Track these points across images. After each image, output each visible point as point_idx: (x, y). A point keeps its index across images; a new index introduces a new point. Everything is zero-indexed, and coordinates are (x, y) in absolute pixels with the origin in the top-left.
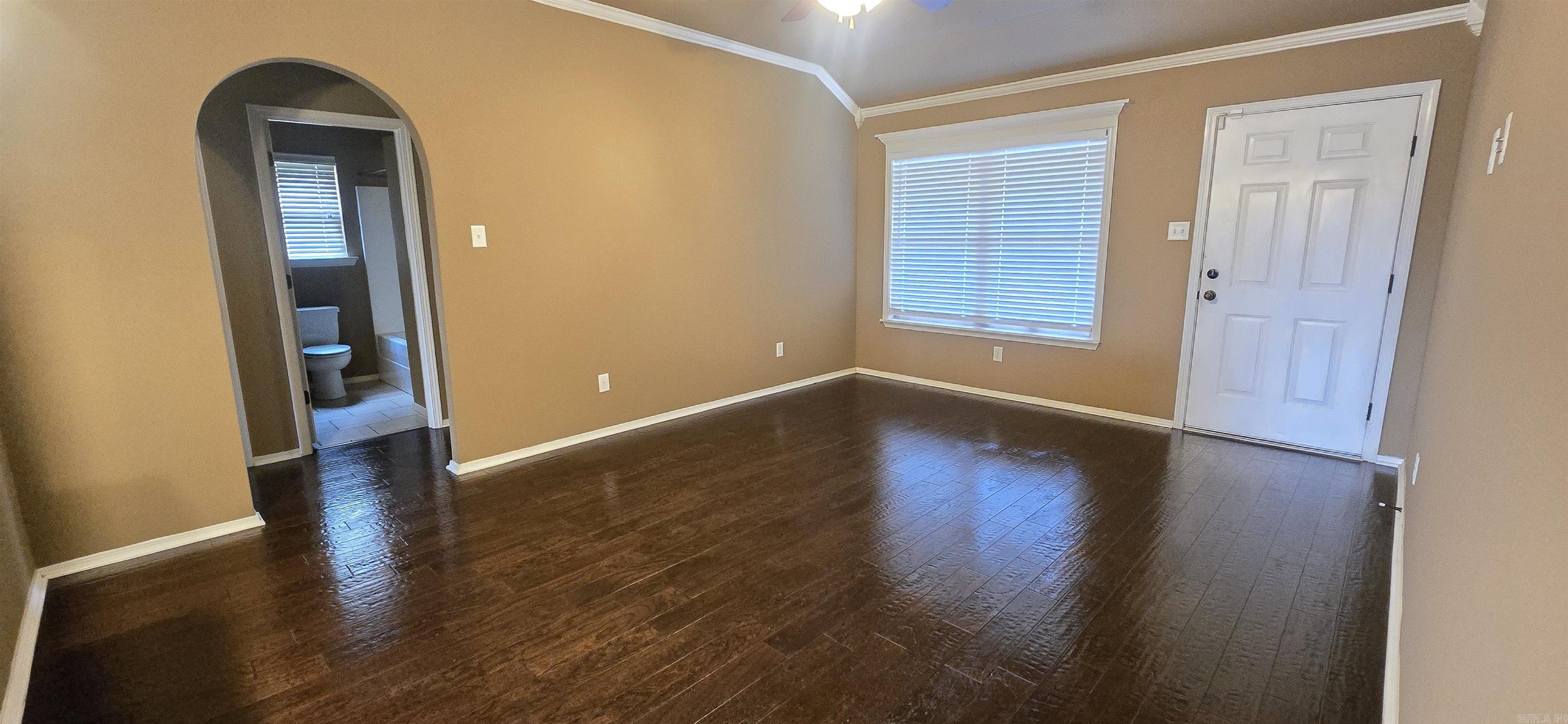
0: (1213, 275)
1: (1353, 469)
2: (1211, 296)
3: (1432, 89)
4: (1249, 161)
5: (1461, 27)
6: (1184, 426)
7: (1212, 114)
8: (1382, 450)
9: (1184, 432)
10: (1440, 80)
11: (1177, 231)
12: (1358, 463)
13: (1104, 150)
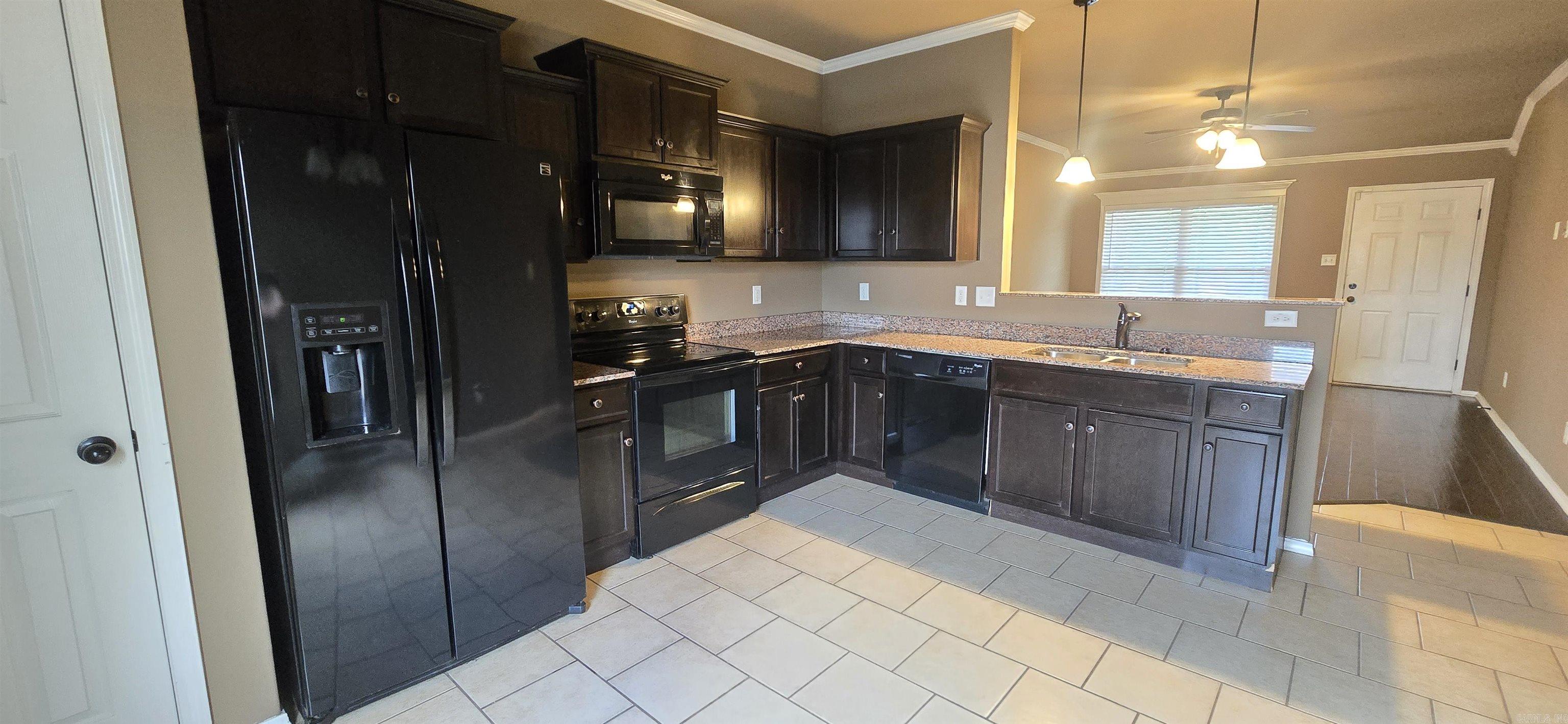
0: (1353, 286)
1: (1447, 399)
2: (1351, 300)
3: (1489, 183)
4: (1377, 218)
5: (1503, 152)
6: (1333, 381)
7: (1352, 190)
8: (1464, 388)
9: (1332, 385)
10: (1494, 179)
11: (1328, 260)
12: (1450, 396)
13: (1276, 211)
